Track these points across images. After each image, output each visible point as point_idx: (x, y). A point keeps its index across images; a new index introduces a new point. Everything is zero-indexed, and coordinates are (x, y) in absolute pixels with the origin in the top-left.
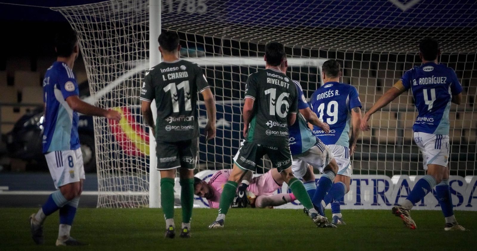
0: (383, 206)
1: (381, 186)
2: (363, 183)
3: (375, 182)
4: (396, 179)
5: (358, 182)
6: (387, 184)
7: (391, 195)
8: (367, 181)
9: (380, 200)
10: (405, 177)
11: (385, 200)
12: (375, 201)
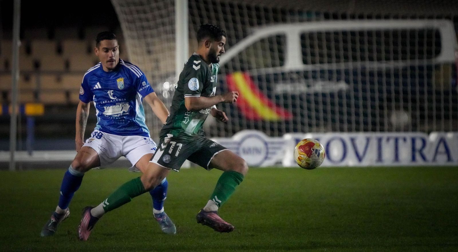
0: (420, 162)
1: (419, 144)
2: (401, 142)
3: (413, 141)
4: (433, 137)
5: (397, 140)
6: (424, 142)
7: (429, 153)
8: (405, 140)
9: (418, 157)
10: (442, 134)
11: (424, 158)
12: (414, 158)
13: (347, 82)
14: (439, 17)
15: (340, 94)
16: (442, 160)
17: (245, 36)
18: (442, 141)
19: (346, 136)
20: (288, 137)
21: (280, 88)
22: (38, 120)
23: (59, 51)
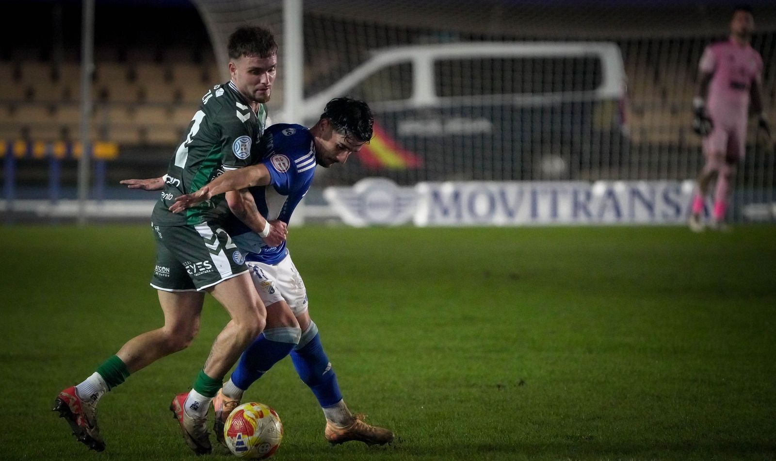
0: (583, 220)
1: (582, 198)
2: (560, 193)
3: (575, 194)
4: (599, 189)
6: (589, 195)
7: (594, 208)
9: (581, 212)
10: (611, 184)
11: (588, 214)
12: (575, 214)
13: (492, 120)
14: (598, 40)
15: (483, 135)
16: (609, 218)
17: (361, 61)
18: (610, 194)
19: (494, 187)
20: (423, 188)
21: (408, 128)
22: (110, 165)
23: (132, 77)
